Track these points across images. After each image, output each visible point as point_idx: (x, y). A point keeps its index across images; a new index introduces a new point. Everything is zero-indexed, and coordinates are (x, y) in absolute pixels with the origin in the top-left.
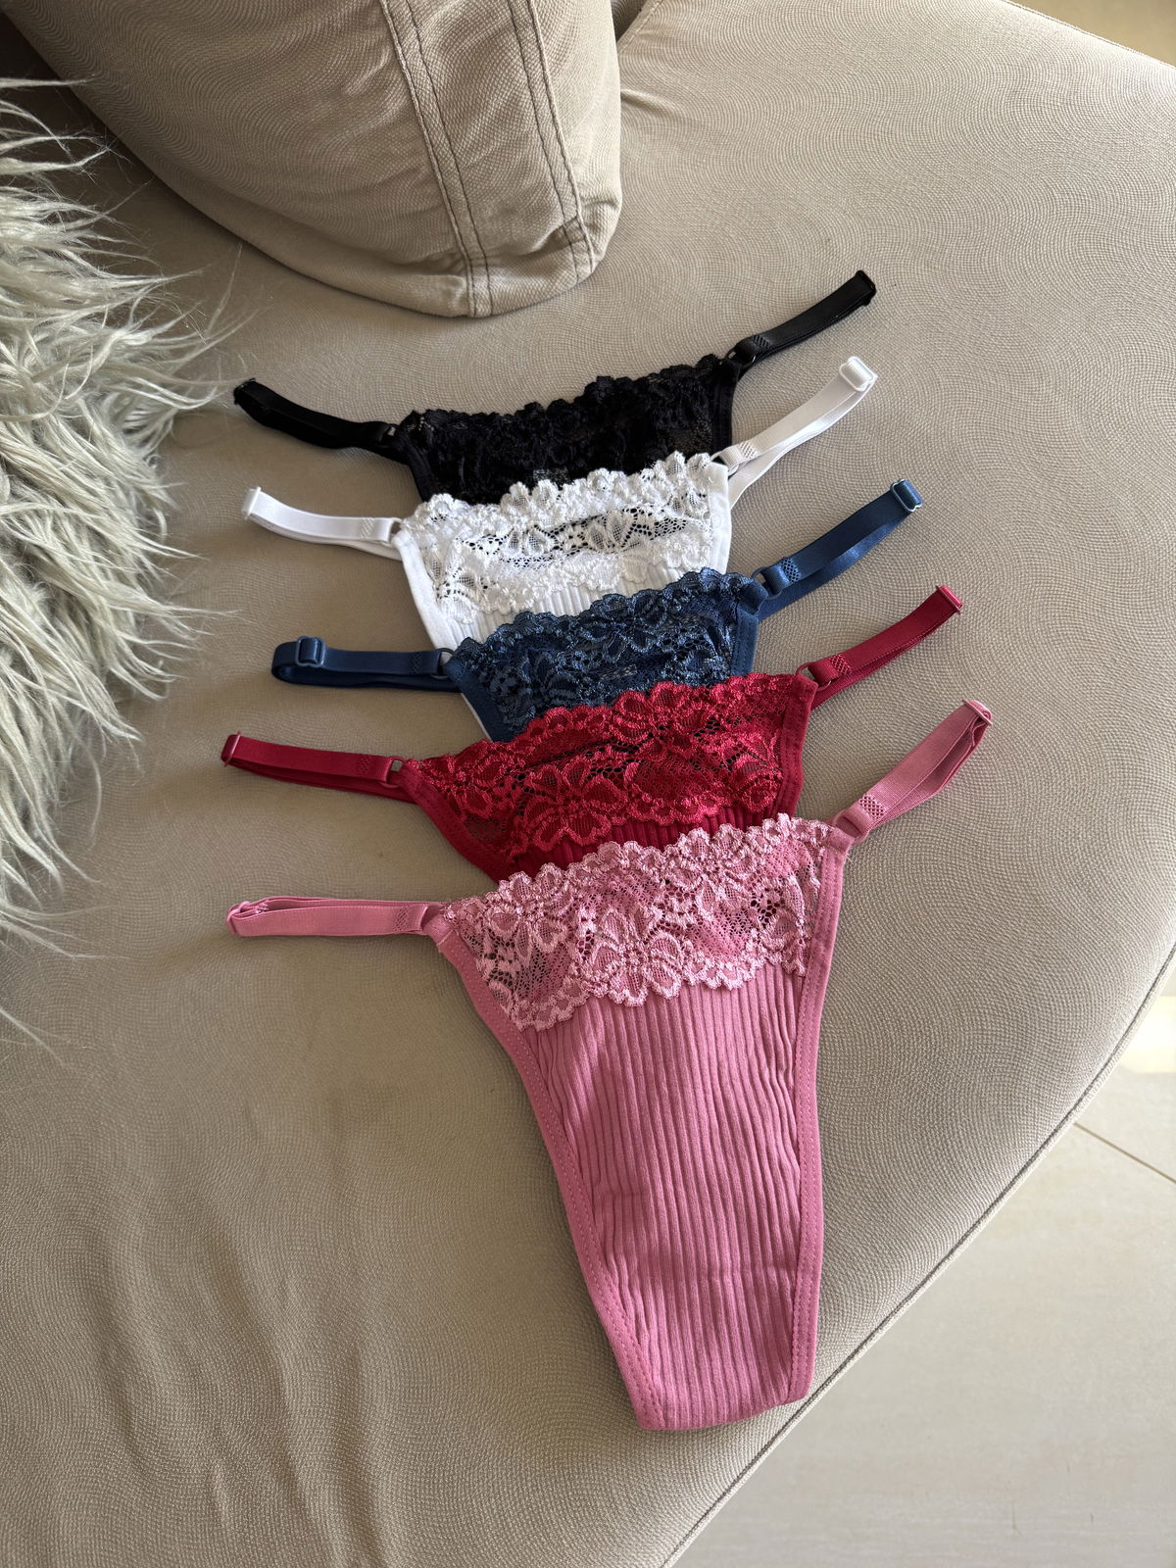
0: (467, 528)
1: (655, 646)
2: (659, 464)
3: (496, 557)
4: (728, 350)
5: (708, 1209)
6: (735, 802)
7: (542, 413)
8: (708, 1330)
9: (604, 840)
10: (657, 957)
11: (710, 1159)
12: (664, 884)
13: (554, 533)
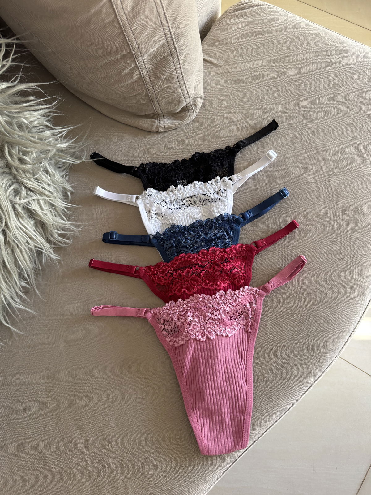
0: (158, 199)
1: (210, 236)
2: (213, 179)
3: (166, 207)
4: (234, 144)
5: (221, 397)
6: (232, 283)
7: (179, 163)
8: (220, 429)
9: (195, 293)
10: (209, 327)
11: (222, 384)
12: (212, 306)
13: (182, 200)
